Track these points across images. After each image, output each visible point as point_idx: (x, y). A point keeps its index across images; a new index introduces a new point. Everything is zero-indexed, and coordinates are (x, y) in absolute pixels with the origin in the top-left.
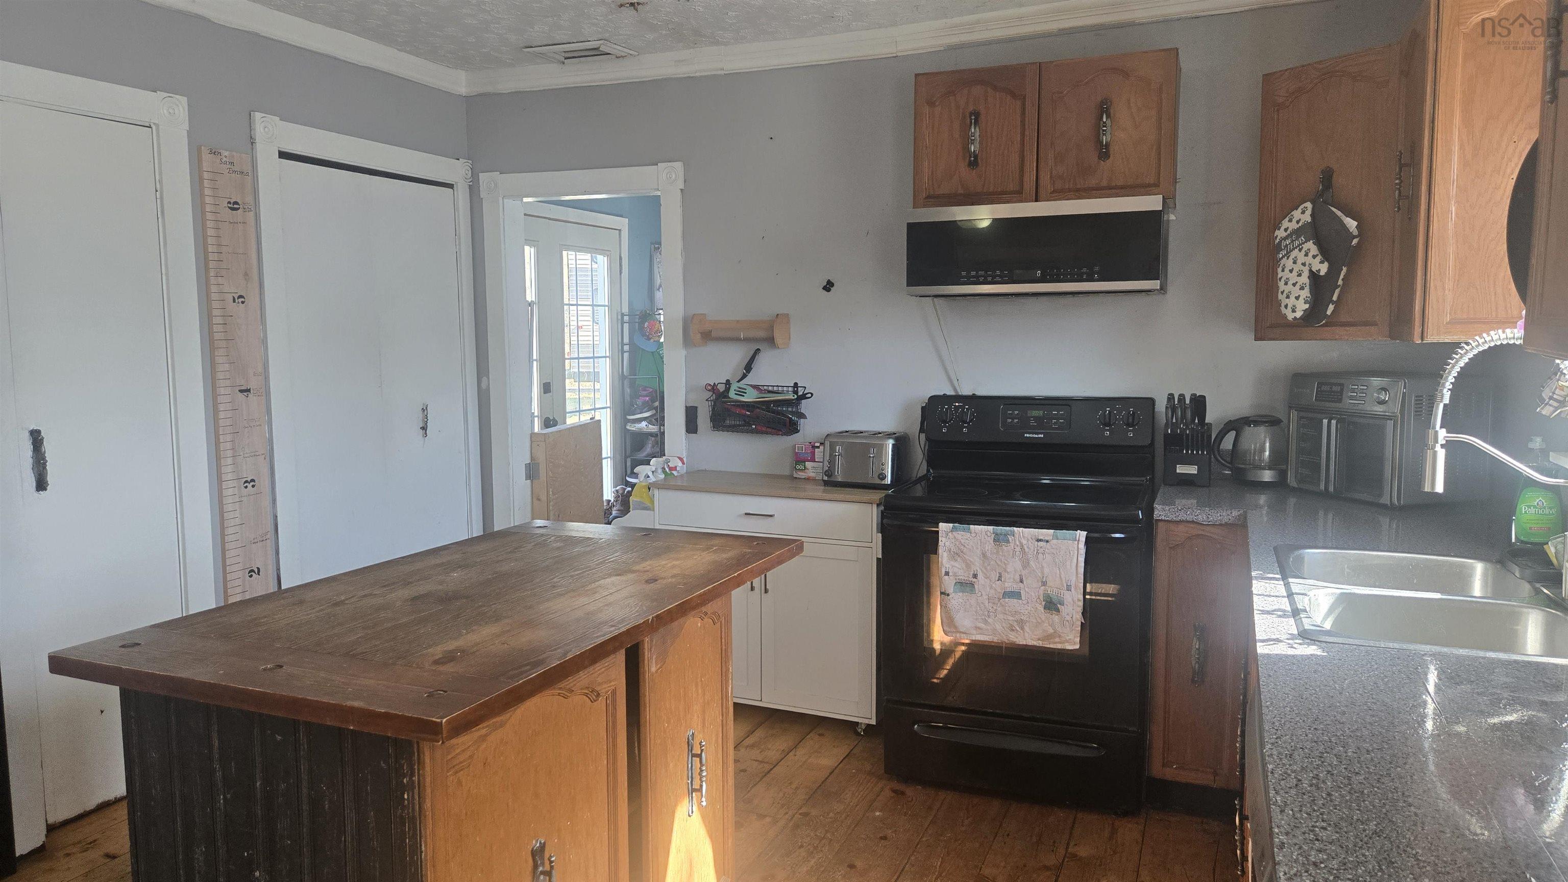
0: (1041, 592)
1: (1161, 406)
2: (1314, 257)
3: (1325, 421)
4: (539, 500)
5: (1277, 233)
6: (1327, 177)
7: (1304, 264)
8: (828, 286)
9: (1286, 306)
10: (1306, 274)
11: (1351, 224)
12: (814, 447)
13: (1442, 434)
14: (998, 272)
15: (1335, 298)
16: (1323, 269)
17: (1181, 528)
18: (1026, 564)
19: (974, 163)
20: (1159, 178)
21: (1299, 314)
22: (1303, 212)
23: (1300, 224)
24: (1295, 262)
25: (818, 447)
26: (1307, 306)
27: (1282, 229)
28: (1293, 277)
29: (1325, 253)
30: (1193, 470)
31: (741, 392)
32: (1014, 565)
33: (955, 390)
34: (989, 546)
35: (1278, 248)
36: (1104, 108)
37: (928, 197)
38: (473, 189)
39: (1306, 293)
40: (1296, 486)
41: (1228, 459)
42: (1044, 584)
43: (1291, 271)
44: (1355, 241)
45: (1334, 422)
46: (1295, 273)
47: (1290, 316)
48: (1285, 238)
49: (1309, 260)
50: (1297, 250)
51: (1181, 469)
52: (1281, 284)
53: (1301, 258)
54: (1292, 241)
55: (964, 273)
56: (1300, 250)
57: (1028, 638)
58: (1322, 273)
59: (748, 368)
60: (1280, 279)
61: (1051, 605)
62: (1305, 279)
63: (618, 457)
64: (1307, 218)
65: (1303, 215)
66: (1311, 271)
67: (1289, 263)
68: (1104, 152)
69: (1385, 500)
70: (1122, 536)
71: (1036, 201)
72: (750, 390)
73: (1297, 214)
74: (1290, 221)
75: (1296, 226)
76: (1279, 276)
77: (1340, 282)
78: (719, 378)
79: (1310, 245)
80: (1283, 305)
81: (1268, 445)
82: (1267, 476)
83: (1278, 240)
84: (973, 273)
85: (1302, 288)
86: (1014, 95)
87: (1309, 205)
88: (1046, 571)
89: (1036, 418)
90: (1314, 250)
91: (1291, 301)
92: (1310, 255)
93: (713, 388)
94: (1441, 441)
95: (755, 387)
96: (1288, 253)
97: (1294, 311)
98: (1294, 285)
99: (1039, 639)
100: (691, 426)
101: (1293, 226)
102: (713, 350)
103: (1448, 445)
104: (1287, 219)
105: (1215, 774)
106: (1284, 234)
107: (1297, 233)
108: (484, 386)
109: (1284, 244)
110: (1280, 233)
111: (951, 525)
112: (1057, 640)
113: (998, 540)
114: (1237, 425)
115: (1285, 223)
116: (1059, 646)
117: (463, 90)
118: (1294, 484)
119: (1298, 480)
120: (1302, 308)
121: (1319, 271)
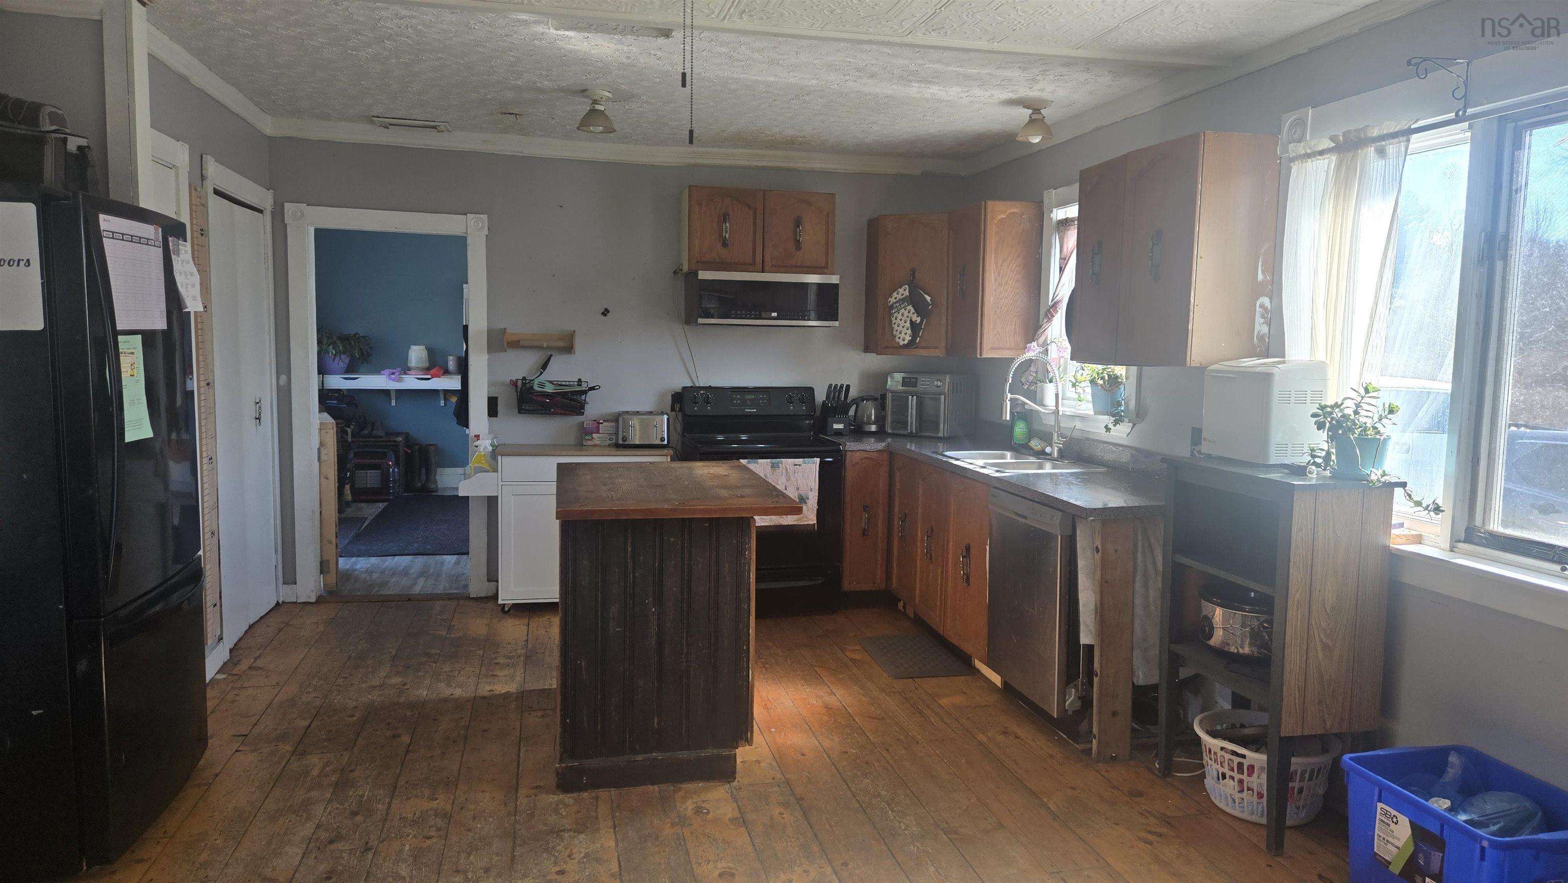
0: (796, 494)
1: (819, 391)
2: (913, 313)
3: (910, 397)
4: (327, 478)
5: (890, 299)
6: (914, 273)
7: (908, 317)
8: (605, 312)
9: (899, 338)
10: (908, 322)
11: (928, 298)
12: (599, 423)
13: (1009, 396)
14: (753, 313)
15: (920, 335)
16: (918, 320)
17: (858, 454)
18: (788, 479)
19: (725, 244)
20: (827, 263)
21: (906, 342)
22: (905, 290)
23: (904, 296)
24: (903, 316)
25: (602, 423)
26: (910, 338)
27: (893, 297)
28: (902, 323)
29: (917, 311)
30: (841, 426)
31: (542, 385)
32: (782, 480)
33: (693, 383)
34: (769, 470)
35: (891, 307)
36: (798, 222)
37: (698, 262)
38: (278, 215)
39: (909, 332)
40: (891, 432)
41: (853, 420)
42: (798, 489)
43: (901, 320)
44: (930, 307)
45: (915, 397)
46: (903, 321)
47: (902, 343)
48: (896, 303)
49: (910, 315)
50: (903, 309)
51: (836, 426)
52: (895, 327)
53: (906, 314)
54: (900, 305)
55: (733, 312)
56: (905, 309)
57: (789, 520)
58: (918, 322)
59: (544, 366)
60: (895, 324)
61: (804, 500)
62: (908, 324)
64: (907, 293)
65: (904, 291)
66: (911, 320)
67: (899, 316)
68: (798, 245)
69: (941, 435)
70: (832, 459)
71: (763, 272)
72: (547, 384)
73: (901, 290)
74: (898, 294)
75: (901, 297)
76: (893, 322)
77: (923, 327)
78: (518, 375)
79: (910, 307)
80: (897, 337)
81: (873, 412)
82: (873, 428)
83: (891, 303)
84: (739, 312)
85: (907, 329)
86: (749, 207)
87: (907, 286)
88: (799, 482)
89: (750, 400)
90: (913, 310)
91: (903, 335)
92: (911, 312)
93: (514, 383)
94: (1009, 398)
95: (551, 382)
96: (898, 310)
97: (904, 340)
98: (903, 327)
99: (795, 521)
100: (493, 410)
101: (899, 297)
102: (512, 354)
103: (1011, 400)
104: (896, 293)
105: (874, 583)
106: (895, 301)
107: (903, 300)
108: (283, 379)
109: (895, 305)
110: (892, 300)
111: (747, 460)
112: (805, 519)
113: (773, 466)
114: (857, 401)
115: (895, 295)
116: (806, 523)
117: (269, 131)
118: (890, 431)
119: (893, 429)
120: (908, 338)
121: (916, 321)
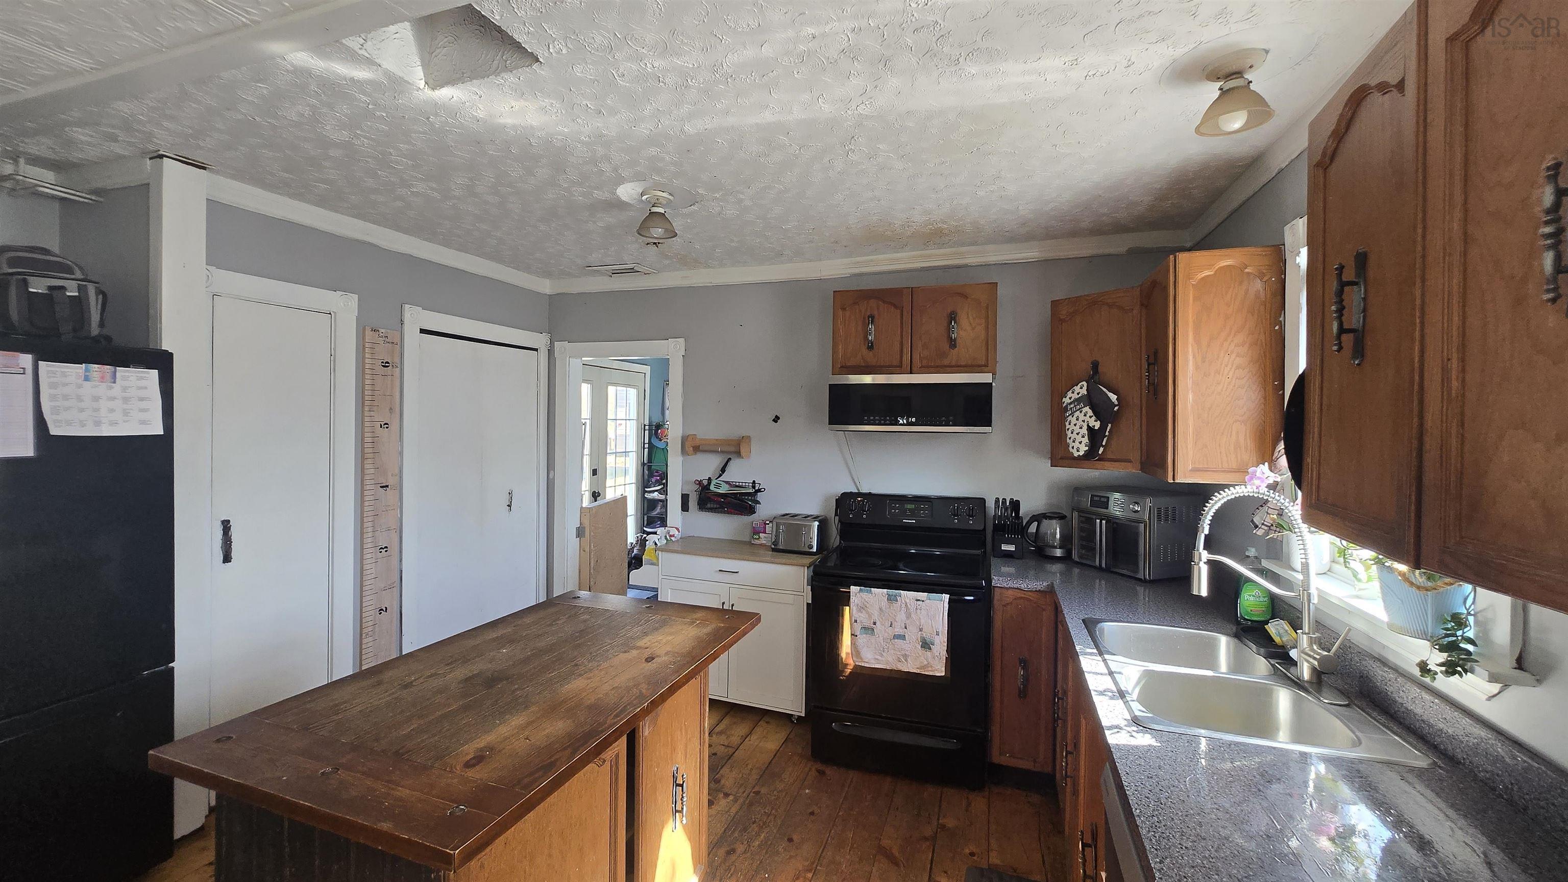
0: (919, 636)
1: (990, 504)
2: (1091, 417)
3: (1098, 521)
4: (584, 551)
5: (1064, 399)
6: (1095, 366)
7: (1084, 421)
8: (776, 419)
9: (1073, 448)
10: (1085, 427)
11: (1113, 397)
12: (765, 524)
13: (1205, 555)
14: (888, 418)
15: (1104, 444)
16: (1097, 425)
17: (1010, 592)
18: (909, 616)
19: (871, 347)
20: (988, 361)
21: (1081, 453)
22: (1081, 388)
23: (1080, 395)
24: (1077, 419)
25: (768, 524)
26: (1087, 448)
27: (1068, 397)
28: (1077, 429)
29: (1097, 415)
30: (1012, 548)
31: (718, 486)
32: (901, 617)
33: (858, 490)
34: (884, 602)
35: (1066, 409)
36: (952, 317)
37: (842, 367)
38: (551, 352)
39: (1086, 440)
40: (1078, 561)
41: (1033, 539)
42: (921, 630)
43: (1075, 425)
44: (1116, 408)
45: (1104, 522)
46: (1078, 427)
47: (1076, 454)
48: (1071, 403)
49: (1087, 418)
50: (1078, 412)
51: (1004, 547)
52: (1069, 433)
53: (1082, 418)
54: (1075, 406)
55: (866, 418)
56: (1081, 412)
57: (910, 667)
58: (1096, 428)
59: (723, 470)
60: (1068, 429)
61: (926, 645)
62: (1084, 431)
63: (639, 514)
64: (1084, 391)
65: (1081, 389)
66: (1088, 425)
67: (1074, 420)
68: (953, 343)
69: (1140, 576)
70: (972, 598)
71: (911, 373)
72: (723, 484)
73: (1077, 389)
74: (1073, 393)
75: (1077, 397)
76: (1067, 428)
77: (1107, 434)
78: (704, 476)
79: (1087, 409)
80: (1071, 446)
81: (1058, 532)
82: (1058, 553)
83: (1065, 404)
84: (872, 418)
85: (1083, 437)
86: (895, 307)
87: (1085, 383)
88: (923, 621)
89: (909, 510)
90: (1090, 413)
91: (1076, 445)
92: (1088, 416)
93: (700, 483)
94: (1204, 558)
95: (727, 482)
96: (1072, 413)
97: (1078, 451)
98: (1078, 434)
99: (918, 668)
100: (685, 507)
101: (1075, 396)
102: (701, 458)
103: (1209, 562)
104: (1071, 391)
105: (1035, 761)
106: (1069, 401)
107: (1078, 401)
108: (551, 476)
109: (1069, 407)
110: (1066, 400)
111: (859, 588)
112: (930, 669)
113: (891, 599)
114: (1038, 518)
115: (1070, 394)
116: (931, 673)
118: (1077, 559)
119: (1081, 557)
120: (1083, 449)
121: (1094, 426)
